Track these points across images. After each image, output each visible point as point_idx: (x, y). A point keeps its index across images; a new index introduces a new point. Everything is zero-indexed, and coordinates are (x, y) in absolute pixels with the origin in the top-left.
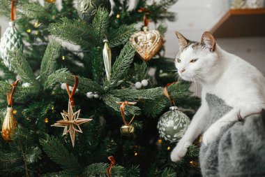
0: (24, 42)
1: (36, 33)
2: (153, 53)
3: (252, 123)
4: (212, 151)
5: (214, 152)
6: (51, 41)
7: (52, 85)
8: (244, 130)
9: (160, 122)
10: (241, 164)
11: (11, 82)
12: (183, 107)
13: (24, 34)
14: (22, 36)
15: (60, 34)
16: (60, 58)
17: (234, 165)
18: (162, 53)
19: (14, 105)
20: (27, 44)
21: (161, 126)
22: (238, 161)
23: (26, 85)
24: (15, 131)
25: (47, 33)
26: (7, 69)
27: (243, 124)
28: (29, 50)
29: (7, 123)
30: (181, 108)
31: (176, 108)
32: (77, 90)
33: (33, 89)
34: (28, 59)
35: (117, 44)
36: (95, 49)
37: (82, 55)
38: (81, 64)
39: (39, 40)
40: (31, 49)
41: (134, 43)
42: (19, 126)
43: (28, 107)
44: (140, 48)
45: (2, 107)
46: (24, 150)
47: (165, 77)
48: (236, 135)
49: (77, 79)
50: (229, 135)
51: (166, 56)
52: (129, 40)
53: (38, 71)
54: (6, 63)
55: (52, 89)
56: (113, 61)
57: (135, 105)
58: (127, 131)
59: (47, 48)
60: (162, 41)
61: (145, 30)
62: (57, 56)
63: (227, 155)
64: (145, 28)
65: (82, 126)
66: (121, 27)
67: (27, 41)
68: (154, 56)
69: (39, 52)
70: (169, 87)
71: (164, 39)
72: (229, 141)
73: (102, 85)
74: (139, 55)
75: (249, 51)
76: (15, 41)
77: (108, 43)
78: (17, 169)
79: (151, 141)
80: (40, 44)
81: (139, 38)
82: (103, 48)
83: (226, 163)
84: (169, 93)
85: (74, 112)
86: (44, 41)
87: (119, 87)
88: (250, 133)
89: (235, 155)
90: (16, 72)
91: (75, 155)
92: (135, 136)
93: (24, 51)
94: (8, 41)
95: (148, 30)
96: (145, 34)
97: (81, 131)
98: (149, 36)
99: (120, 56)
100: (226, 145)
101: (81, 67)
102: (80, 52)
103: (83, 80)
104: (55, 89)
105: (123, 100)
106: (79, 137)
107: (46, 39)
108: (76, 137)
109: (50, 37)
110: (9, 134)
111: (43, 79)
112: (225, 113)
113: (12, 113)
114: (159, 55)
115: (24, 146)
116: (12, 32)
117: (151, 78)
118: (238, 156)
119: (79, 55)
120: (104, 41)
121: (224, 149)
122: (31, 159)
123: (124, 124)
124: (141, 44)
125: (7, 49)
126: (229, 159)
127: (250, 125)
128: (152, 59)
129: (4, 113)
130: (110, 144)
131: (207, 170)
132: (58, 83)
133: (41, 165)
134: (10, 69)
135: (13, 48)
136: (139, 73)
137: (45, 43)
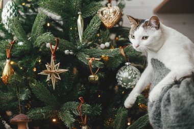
0: (20, 12)
1: (29, 5)
2: (114, 23)
3: (185, 86)
4: (156, 108)
5: (158, 108)
6: (39, 12)
7: (39, 44)
8: (180, 92)
9: (118, 74)
10: (177, 117)
11: (9, 41)
12: (135, 63)
13: (20, 6)
14: (19, 8)
15: (46, 7)
16: (46, 24)
17: (172, 118)
18: (120, 23)
19: (12, 58)
20: (22, 14)
21: (119, 77)
22: (174, 115)
23: (21, 43)
24: (12, 77)
25: (37, 6)
26: (7, 31)
27: (179, 87)
28: (23, 18)
29: (6, 71)
30: (133, 64)
31: (130, 63)
32: (58, 48)
33: (26, 46)
34: (23, 24)
35: (88, 16)
36: (71, 18)
37: (62, 23)
38: (61, 30)
39: (30, 11)
40: (25, 18)
41: (100, 15)
42: (15, 74)
43: (21, 60)
44: (105, 19)
45: (3, 59)
46: (18, 90)
47: (122, 41)
48: (173, 95)
49: (58, 40)
50: (169, 95)
51: (124, 25)
52: (96, 13)
53: (29, 34)
54: (6, 27)
55: (39, 47)
56: (85, 28)
57: (100, 61)
58: (93, 79)
59: (37, 17)
60: (121, 15)
61: (109, 6)
62: (44, 23)
63: (167, 110)
64: (109, 5)
65: (61, 74)
66: (91, 3)
67: (22, 12)
68: (115, 25)
69: (31, 19)
70: (125, 48)
71: (123, 13)
72: (168, 99)
73: (76, 45)
74: (104, 24)
75: (184, 23)
76: (14, 11)
77: (82, 15)
78: (13, 104)
79: (111, 87)
80: (31, 14)
81: (104, 12)
82: (78, 18)
83: (166, 116)
84: (125, 53)
85: (55, 64)
86: (34, 11)
87: (88, 47)
88: (184, 94)
89: (173, 111)
90: (13, 33)
91: (55, 96)
92: (99, 83)
93: (20, 19)
94: (8, 11)
95: (111, 6)
96: (109, 8)
97: (60, 78)
98: (111, 10)
99: (90, 25)
100: (166, 103)
101: (61, 32)
102: (61, 21)
103: (62, 41)
104: (41, 47)
105: (91, 57)
106: (58, 83)
107: (36, 10)
108: (56, 83)
109: (39, 9)
110: (7, 79)
111: (33, 40)
112: (165, 75)
113: (9, 63)
114: (119, 25)
115: (18, 87)
116: (11, 5)
117: (112, 41)
118: (174, 111)
119: (60, 22)
120: (79, 13)
121: (165, 106)
122: (23, 98)
123: (91, 74)
124: (106, 16)
125: (7, 17)
126: (169, 113)
127: (184, 88)
128: (113, 27)
129: (4, 64)
130: (81, 89)
131: (153, 121)
132: (44, 43)
133: (30, 102)
134: (9, 32)
135: (12, 17)
136: (104, 38)
137: (35, 13)
